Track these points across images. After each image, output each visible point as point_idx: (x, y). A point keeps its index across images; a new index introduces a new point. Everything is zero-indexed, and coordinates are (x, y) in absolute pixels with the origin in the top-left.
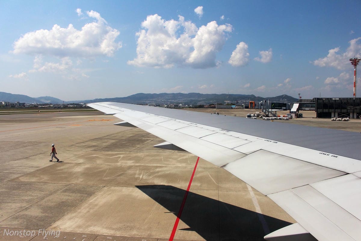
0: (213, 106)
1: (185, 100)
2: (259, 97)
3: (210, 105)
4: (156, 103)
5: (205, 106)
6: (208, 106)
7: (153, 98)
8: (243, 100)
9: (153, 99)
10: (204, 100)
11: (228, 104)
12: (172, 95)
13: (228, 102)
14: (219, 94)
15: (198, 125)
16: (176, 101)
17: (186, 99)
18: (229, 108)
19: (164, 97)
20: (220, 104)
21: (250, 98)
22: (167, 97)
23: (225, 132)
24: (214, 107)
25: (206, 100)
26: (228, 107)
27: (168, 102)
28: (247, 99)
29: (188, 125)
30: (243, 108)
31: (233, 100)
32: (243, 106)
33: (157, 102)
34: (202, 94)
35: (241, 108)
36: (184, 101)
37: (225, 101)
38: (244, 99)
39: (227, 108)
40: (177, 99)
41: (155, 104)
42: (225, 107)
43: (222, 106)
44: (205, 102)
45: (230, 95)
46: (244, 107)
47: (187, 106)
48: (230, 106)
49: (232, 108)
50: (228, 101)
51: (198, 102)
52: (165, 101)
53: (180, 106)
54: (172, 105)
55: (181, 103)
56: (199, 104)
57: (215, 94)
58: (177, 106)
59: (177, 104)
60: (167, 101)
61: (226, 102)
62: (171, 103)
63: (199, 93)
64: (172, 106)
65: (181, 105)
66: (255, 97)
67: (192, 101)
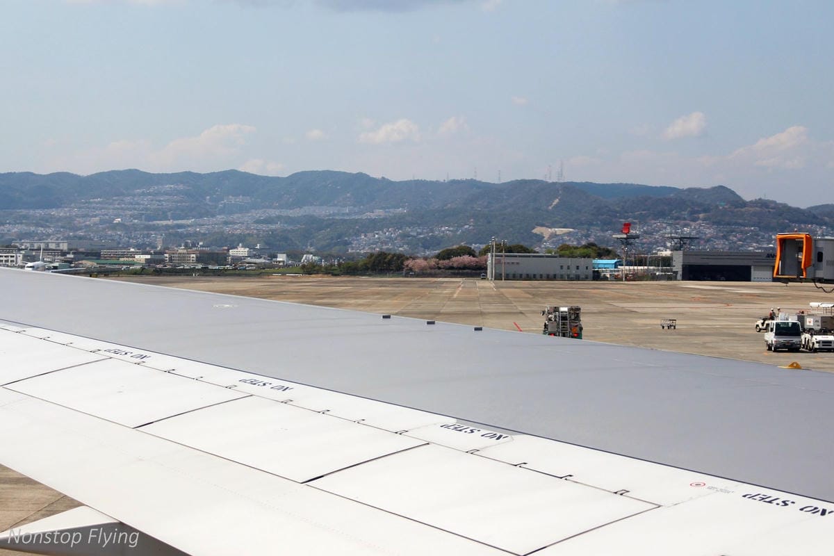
0: (466, 259)
1: (268, 221)
2: (763, 204)
3: (448, 255)
4: (67, 238)
5: (410, 263)
6: (433, 262)
7: (51, 206)
8: (657, 224)
9: (53, 212)
10: (398, 222)
11: (565, 251)
12: (181, 187)
13: (554, 235)
14: (496, 182)
15: (298, 392)
16: (207, 225)
17: (274, 213)
18: (578, 278)
19: (128, 199)
20: (510, 250)
21: (705, 211)
22: (145, 201)
23: (476, 439)
24: (477, 271)
25: (411, 224)
26: (574, 271)
27: (155, 228)
28: (685, 214)
29: (230, 394)
30: (669, 278)
31: (591, 224)
32: (667, 261)
33: (81, 233)
34: (385, 184)
35: (654, 277)
36: (264, 227)
37: (537, 230)
38: (661, 215)
39: (562, 278)
40: (213, 216)
41: (64, 247)
42: (553, 266)
43: (525, 264)
44: (405, 236)
45: (570, 189)
46: (678, 266)
47: (281, 258)
48: (582, 262)
49: (597, 276)
50: (559, 231)
51: (357, 234)
52: (135, 227)
53: (237, 260)
54: (182, 250)
55: (242, 240)
56: (363, 246)
57: (472, 184)
58: (221, 258)
59: (216, 249)
60: (148, 228)
61: (546, 232)
62: (175, 236)
63: (361, 177)
64: (183, 258)
65: (241, 251)
66: (738, 203)
67: (315, 224)
